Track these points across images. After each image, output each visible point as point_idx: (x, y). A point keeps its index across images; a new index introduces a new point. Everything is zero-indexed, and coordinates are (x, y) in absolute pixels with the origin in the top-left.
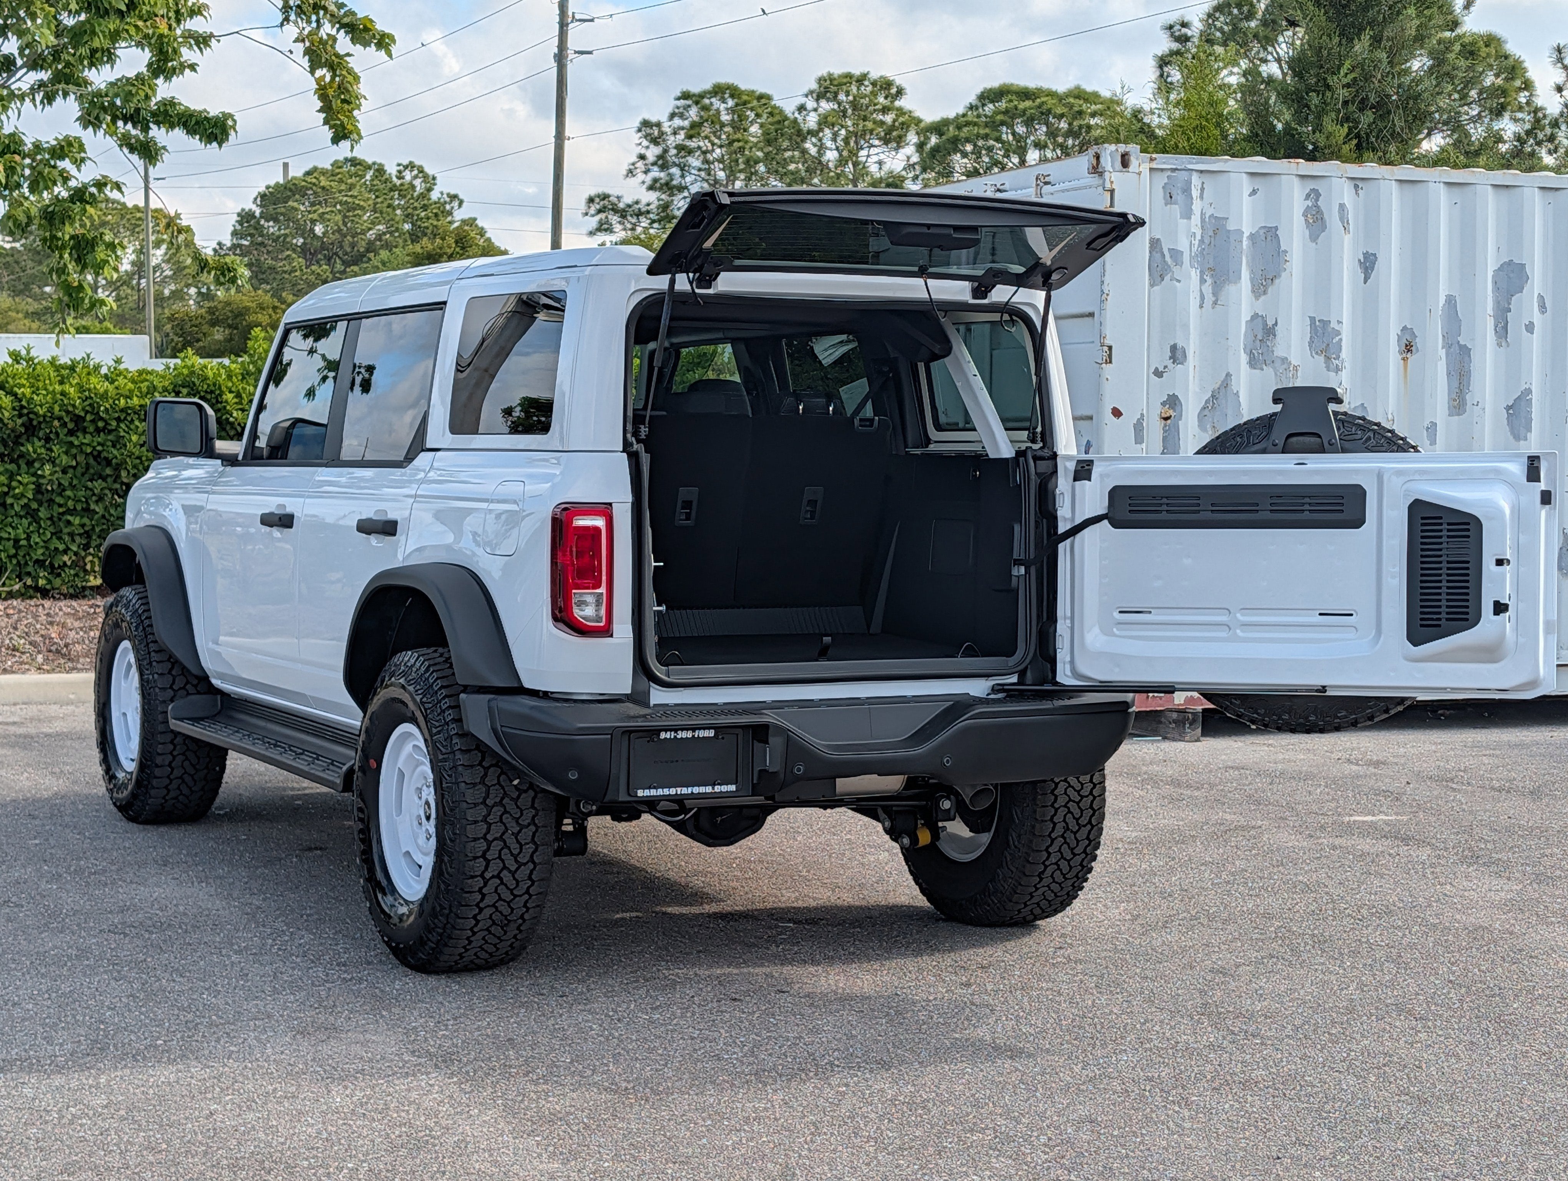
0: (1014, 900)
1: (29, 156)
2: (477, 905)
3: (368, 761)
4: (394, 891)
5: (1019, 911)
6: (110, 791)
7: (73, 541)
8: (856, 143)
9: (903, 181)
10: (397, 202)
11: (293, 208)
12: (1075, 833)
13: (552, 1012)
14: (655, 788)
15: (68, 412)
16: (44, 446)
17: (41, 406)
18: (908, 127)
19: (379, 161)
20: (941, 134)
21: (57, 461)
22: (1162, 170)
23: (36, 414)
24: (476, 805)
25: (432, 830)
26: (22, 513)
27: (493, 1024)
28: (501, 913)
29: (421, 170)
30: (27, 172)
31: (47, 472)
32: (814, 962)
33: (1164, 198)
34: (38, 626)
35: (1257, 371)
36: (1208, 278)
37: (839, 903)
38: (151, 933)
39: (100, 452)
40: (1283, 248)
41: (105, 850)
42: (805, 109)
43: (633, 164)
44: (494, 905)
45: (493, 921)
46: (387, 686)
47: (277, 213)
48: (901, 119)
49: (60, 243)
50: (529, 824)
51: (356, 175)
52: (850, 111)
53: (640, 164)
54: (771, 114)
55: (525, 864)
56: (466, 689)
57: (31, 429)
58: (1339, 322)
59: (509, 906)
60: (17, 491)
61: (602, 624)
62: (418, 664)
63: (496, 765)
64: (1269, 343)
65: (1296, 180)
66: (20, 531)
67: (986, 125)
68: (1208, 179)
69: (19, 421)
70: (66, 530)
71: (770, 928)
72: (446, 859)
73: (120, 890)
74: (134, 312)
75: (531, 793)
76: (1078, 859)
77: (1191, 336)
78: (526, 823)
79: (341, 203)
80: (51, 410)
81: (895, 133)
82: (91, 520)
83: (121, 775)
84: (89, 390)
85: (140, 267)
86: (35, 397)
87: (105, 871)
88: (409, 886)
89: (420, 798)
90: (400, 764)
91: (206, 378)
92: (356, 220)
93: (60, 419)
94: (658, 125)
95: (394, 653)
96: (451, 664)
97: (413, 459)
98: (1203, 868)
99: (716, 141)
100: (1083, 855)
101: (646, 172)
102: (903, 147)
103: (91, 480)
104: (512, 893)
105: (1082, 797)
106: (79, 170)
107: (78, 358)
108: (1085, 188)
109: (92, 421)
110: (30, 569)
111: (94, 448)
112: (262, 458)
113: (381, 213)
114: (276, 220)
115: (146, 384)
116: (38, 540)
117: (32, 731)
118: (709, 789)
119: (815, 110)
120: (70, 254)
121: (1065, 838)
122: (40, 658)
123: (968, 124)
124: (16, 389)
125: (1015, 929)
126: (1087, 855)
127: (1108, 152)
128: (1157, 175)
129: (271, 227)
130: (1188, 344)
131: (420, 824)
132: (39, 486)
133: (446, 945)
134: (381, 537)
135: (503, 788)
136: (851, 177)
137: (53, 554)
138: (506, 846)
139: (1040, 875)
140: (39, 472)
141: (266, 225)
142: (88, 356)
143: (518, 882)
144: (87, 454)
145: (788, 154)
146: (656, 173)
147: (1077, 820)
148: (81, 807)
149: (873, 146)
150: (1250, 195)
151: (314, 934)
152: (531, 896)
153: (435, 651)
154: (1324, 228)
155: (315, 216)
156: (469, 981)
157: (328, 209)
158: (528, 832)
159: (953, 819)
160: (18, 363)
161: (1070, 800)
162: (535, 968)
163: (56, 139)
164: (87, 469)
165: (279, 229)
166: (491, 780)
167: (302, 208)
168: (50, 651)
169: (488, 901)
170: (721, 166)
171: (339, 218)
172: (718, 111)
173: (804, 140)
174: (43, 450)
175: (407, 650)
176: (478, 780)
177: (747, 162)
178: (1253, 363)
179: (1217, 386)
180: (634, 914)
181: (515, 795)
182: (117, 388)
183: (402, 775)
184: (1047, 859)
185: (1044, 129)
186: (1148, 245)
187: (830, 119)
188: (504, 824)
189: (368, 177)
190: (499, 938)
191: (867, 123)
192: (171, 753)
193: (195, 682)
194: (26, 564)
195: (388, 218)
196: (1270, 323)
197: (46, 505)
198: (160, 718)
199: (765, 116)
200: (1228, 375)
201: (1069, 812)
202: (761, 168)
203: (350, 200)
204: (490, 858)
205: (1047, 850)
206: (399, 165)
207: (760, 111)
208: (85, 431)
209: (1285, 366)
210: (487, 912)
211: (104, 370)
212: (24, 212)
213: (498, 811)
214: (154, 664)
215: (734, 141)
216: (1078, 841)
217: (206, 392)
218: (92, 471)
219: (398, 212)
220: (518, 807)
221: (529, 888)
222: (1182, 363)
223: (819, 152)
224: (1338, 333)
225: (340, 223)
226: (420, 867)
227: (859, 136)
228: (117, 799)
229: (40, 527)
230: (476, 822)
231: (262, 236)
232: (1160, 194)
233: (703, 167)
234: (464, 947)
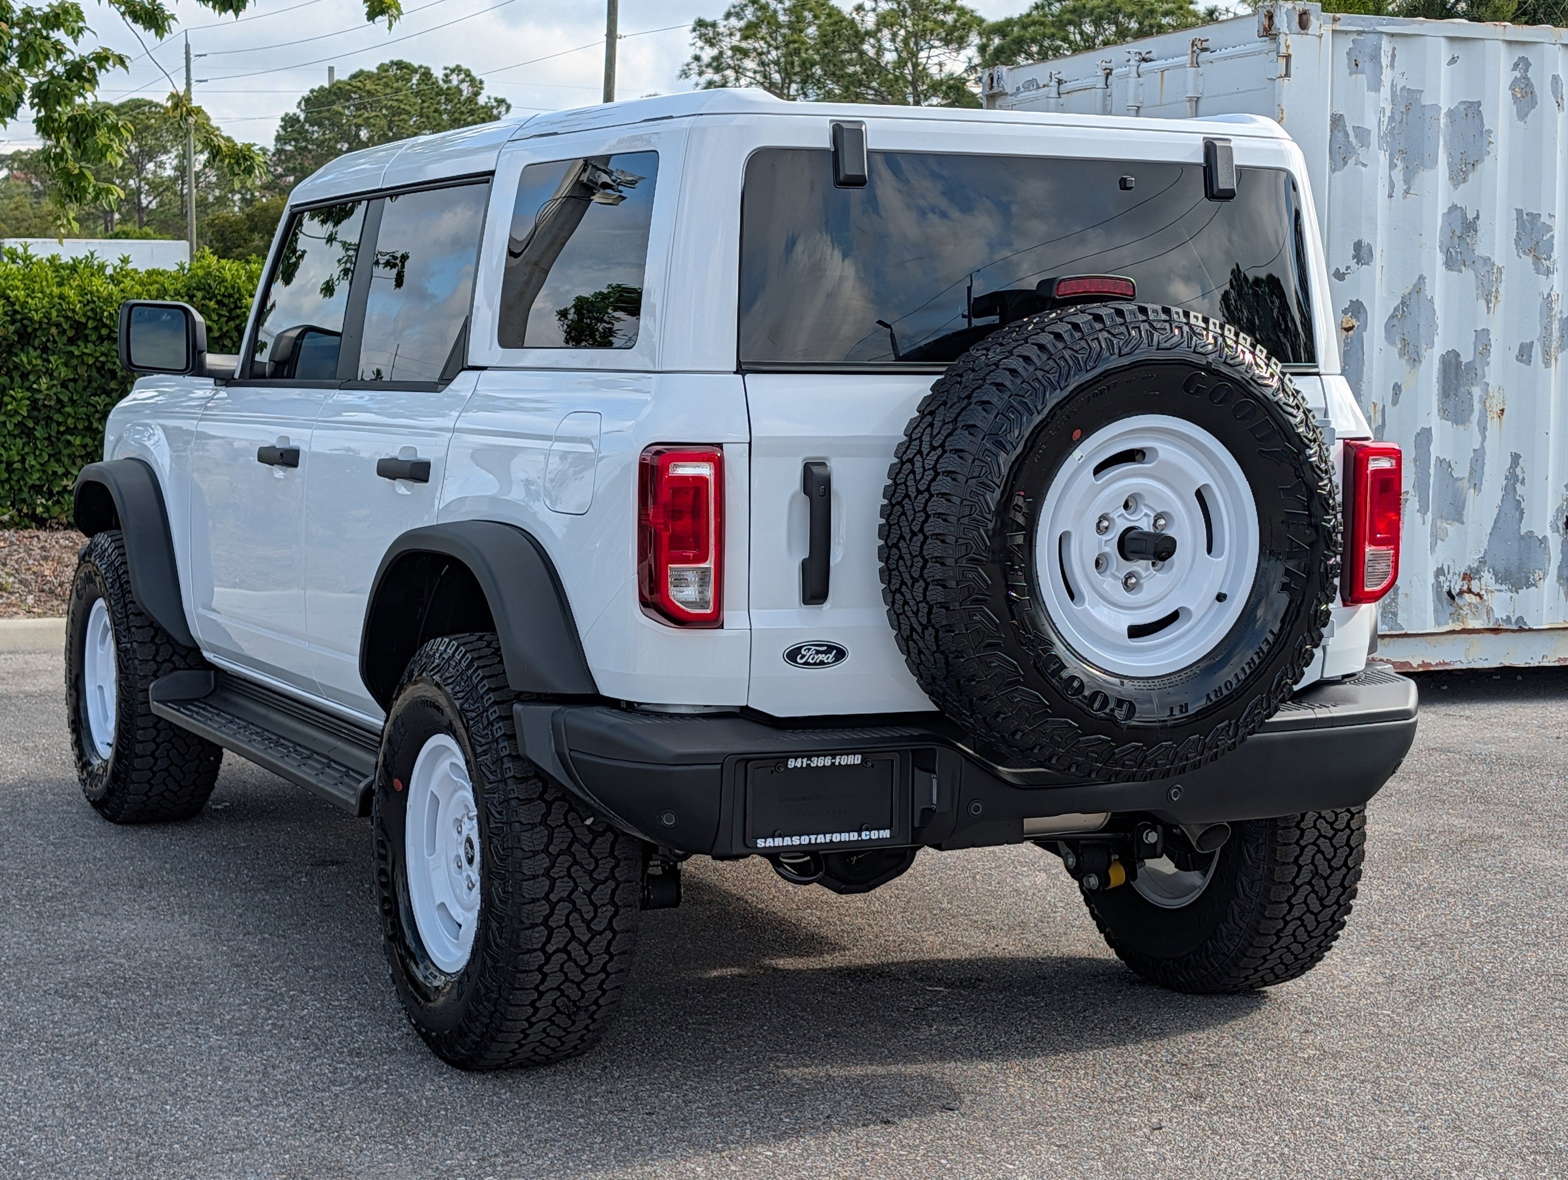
0: (1241, 965)
1: (17, 24)
2: (536, 988)
3: (392, 781)
4: (425, 955)
5: (1247, 978)
6: (83, 781)
7: (74, 464)
8: (916, 44)
9: (964, 83)
10: (444, 107)
11: (337, 112)
12: (1326, 879)
13: (638, 1143)
14: (780, 836)
15: (67, 318)
16: (41, 357)
17: (36, 311)
18: (970, 27)
19: (425, 65)
20: (1004, 35)
21: (55, 374)
22: (1346, 33)
23: (31, 320)
24: (535, 853)
25: (476, 877)
26: (16, 432)
27: (558, 1164)
28: (568, 997)
29: (468, 73)
30: (16, 43)
31: (44, 387)
32: (984, 1055)
33: (1349, 67)
34: (31, 562)
35: (1455, 273)
36: (1398, 163)
37: (999, 953)
38: (109, 995)
39: (103, 363)
40: (1486, 128)
41: (69, 862)
42: (864, 10)
43: (688, 65)
44: (558, 988)
45: (558, 1008)
46: (416, 682)
47: (321, 118)
48: (963, 19)
49: (56, 125)
50: (607, 879)
51: (403, 78)
52: (909, 11)
53: (695, 66)
54: (829, 15)
55: (601, 933)
56: (520, 697)
57: (25, 337)
58: (1551, 216)
59: (579, 989)
60: (9, 407)
61: (709, 611)
62: (458, 657)
63: (562, 798)
64: (1468, 240)
65: (1503, 47)
66: (14, 452)
67: (1053, 24)
68: (1399, 44)
69: (12, 328)
70: (66, 452)
71: (915, 994)
72: (494, 924)
73: (80, 925)
74: (177, 219)
75: (610, 836)
76: (1329, 912)
77: (1379, 231)
78: (602, 877)
79: (385, 107)
80: (47, 315)
81: (956, 34)
82: (94, 440)
83: (96, 762)
84: (92, 293)
85: (182, 170)
86: (30, 301)
87: (65, 895)
88: (447, 953)
89: (460, 833)
90: (433, 787)
91: (224, 280)
92: (401, 124)
93: (58, 325)
94: (714, 25)
95: (425, 640)
96: (501, 656)
97: (452, 380)
98: (1451, 900)
99: (772, 42)
100: (1335, 907)
101: (701, 74)
102: (965, 48)
103: (95, 395)
104: (583, 972)
105: (1336, 831)
106: (76, 42)
107: (81, 257)
108: (1254, 54)
109: (95, 328)
110: (25, 495)
111: (97, 358)
112: (263, 376)
113: (428, 118)
114: (320, 125)
115: (156, 286)
116: (33, 463)
117: (12, 689)
118: (854, 836)
119: (874, 10)
120: (68, 137)
121: (1312, 886)
122: (30, 599)
123: (1034, 23)
124: (8, 291)
125: (1238, 999)
126: (1340, 906)
127: (1284, 10)
128: (1341, 39)
129: (316, 133)
130: (1376, 241)
131: (460, 867)
132: (34, 402)
133: (494, 1040)
134: (410, 483)
135: (571, 829)
136: (910, 78)
137: (51, 478)
138: (575, 909)
139: (1278, 935)
140: (35, 386)
141: (311, 129)
142: (92, 254)
143: (591, 957)
144: (89, 366)
145: (847, 56)
146: (710, 75)
147: (1329, 861)
148: (50, 797)
149: (932, 47)
150: (1448, 64)
151: (321, 1000)
152: (608, 974)
153: (480, 639)
154: (1533, 104)
155: (360, 121)
156: (525, 1084)
157: (374, 114)
158: (605, 890)
159: (1160, 857)
160: (14, 262)
161: (1321, 835)
162: (613, 1062)
163: (50, 5)
164: (90, 382)
165: (324, 134)
166: (555, 819)
167: (347, 112)
168: (43, 591)
169: (550, 983)
170: (776, 68)
171: (384, 123)
172: (775, 11)
173: (862, 41)
174: (39, 362)
175: (443, 635)
176: (539, 819)
177: (803, 63)
178: (1449, 264)
179: (1408, 291)
180: (736, 971)
181: (588, 839)
182: (122, 291)
183: (435, 800)
184: (1289, 912)
185: (1114, 28)
186: (1329, 122)
187: (888, 19)
188: (574, 880)
189: (414, 81)
190: (565, 1029)
191: (927, 23)
192: (154, 741)
193: (183, 653)
194: (20, 489)
195: (434, 123)
196: (1470, 216)
197: (43, 423)
198: (140, 697)
199: (823, 17)
200: (1421, 278)
201: (1319, 851)
202: (818, 71)
203: (395, 104)
204: (554, 925)
205: (1288, 901)
206: (446, 69)
207: (818, 12)
208: (86, 340)
209: (1486, 268)
210: (549, 997)
211: (109, 271)
212: (14, 89)
213: (564, 861)
214: (133, 629)
215: (790, 42)
216: (1329, 889)
217: (224, 296)
218: (95, 385)
219: (445, 117)
220: (592, 856)
221: (605, 964)
222: (1367, 264)
223: (877, 53)
224: (1550, 229)
225: (386, 128)
226: (460, 926)
227: (919, 36)
228: (90, 791)
229: (36, 448)
230: (534, 877)
231: (306, 140)
232: (1343, 60)
233: (758, 69)
234: (518, 1042)
